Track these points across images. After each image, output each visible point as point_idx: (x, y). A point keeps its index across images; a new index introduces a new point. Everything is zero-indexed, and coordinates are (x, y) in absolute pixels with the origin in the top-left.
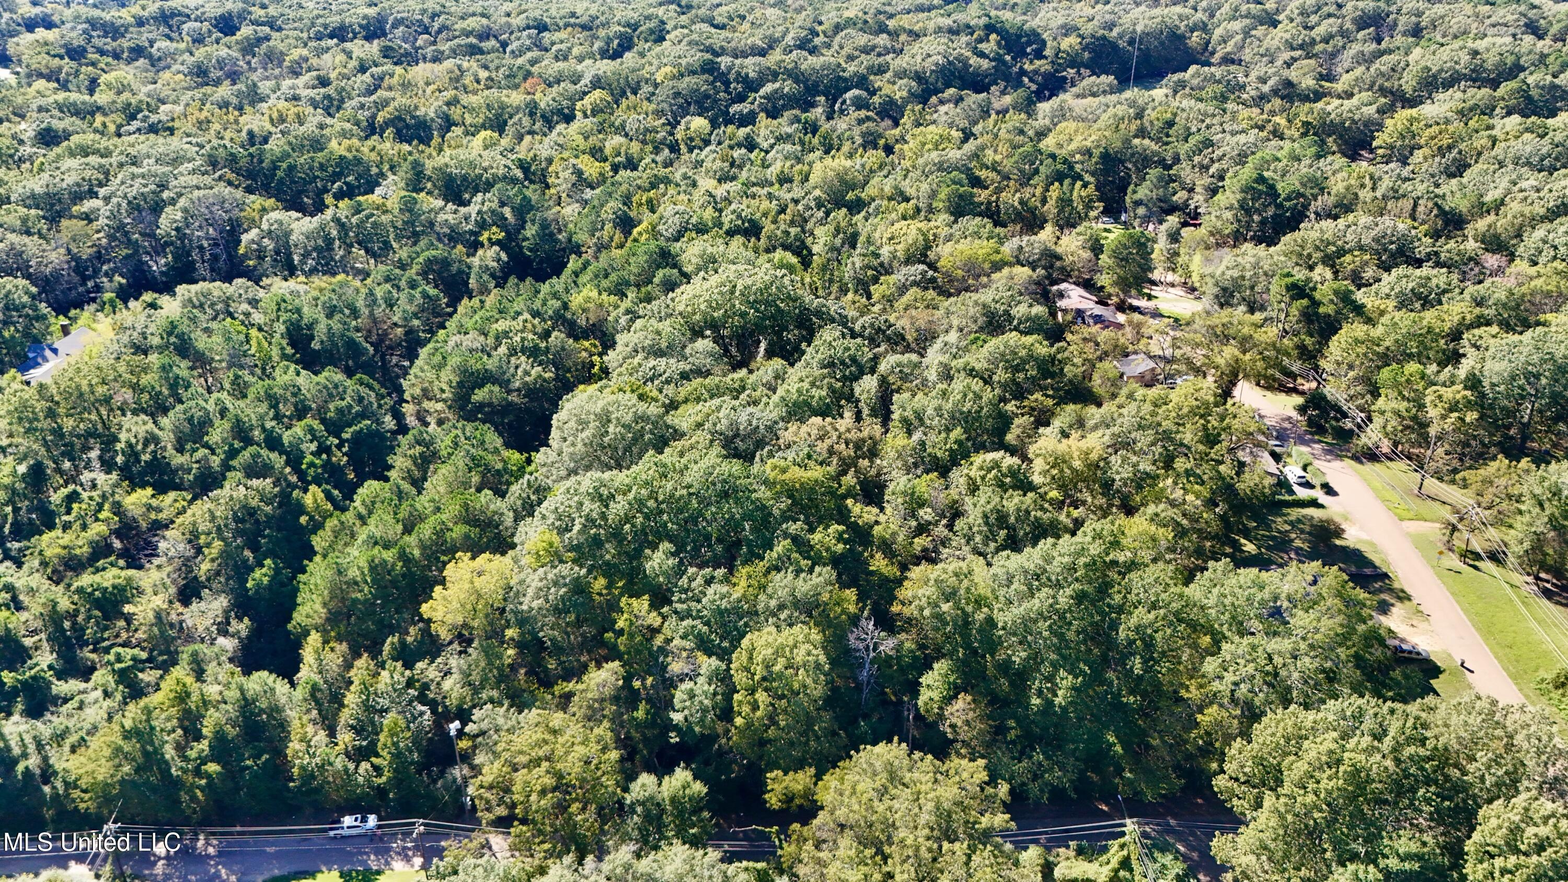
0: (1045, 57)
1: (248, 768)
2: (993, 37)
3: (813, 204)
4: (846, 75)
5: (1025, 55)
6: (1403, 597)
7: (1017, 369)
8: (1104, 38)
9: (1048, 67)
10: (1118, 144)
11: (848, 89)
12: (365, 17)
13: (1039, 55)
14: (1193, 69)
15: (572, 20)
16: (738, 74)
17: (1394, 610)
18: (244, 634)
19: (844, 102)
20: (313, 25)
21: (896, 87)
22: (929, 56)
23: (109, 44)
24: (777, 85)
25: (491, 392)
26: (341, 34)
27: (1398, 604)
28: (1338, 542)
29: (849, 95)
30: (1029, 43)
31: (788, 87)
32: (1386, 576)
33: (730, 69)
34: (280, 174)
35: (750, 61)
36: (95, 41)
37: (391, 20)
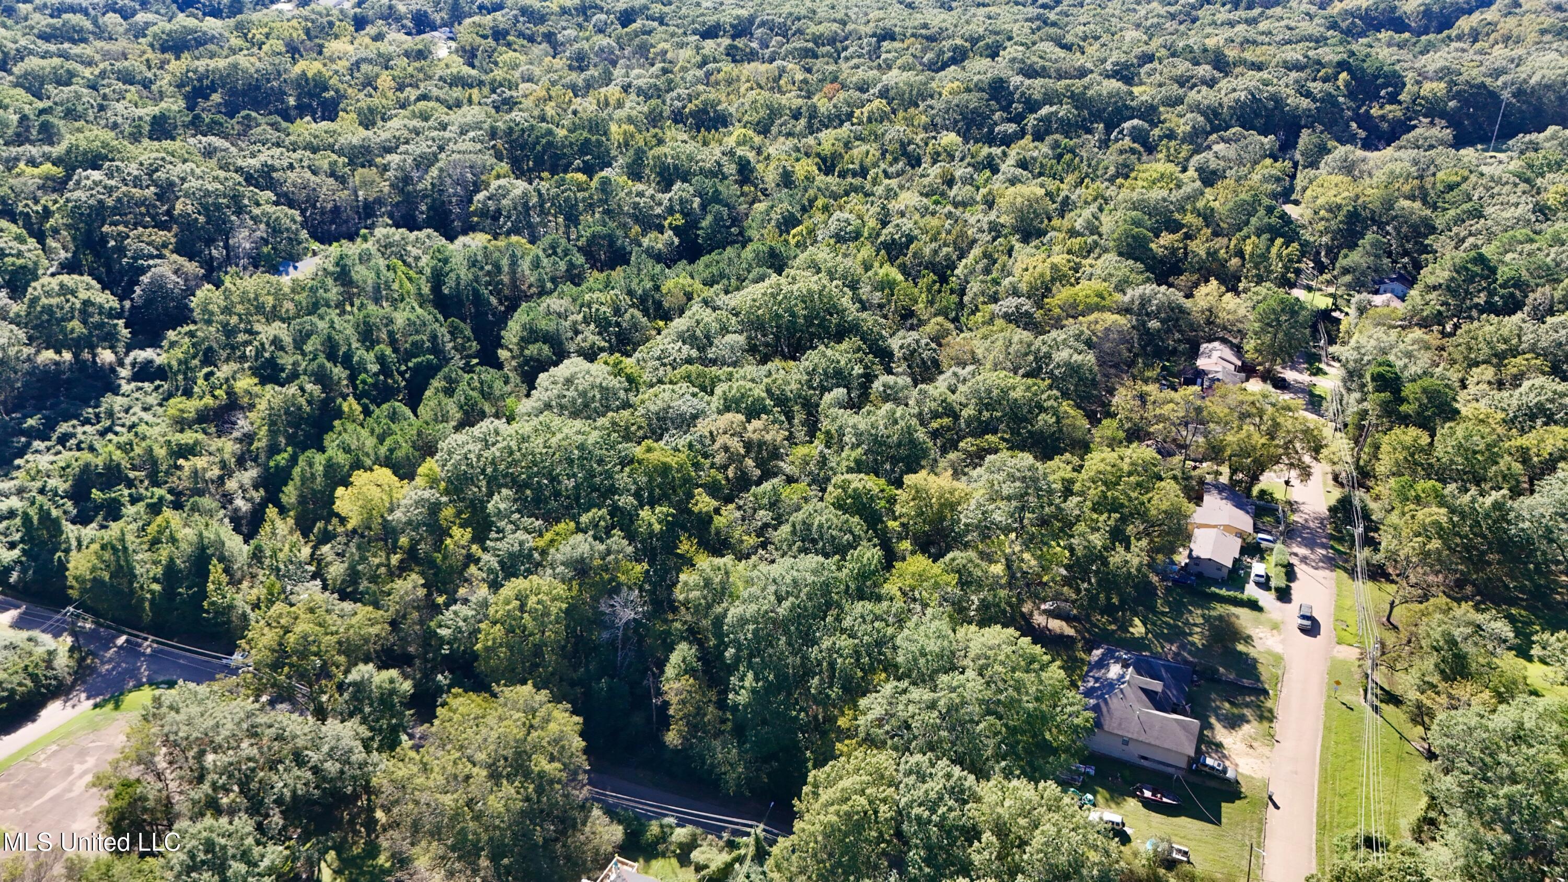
0: (1400, 103)
1: (180, 594)
2: (1344, 76)
3: (986, 227)
4: (1134, 104)
5: (1377, 97)
6: (1267, 716)
7: (987, 407)
8: (1483, 85)
9: (1399, 114)
10: (1376, 205)
11: (1132, 118)
12: (738, 17)
13: (1393, 99)
14: (1551, 129)
15: (923, 32)
16: (1023, 94)
17: (1246, 728)
18: (258, 500)
19: (1121, 132)
20: (693, 22)
21: (1182, 121)
22: (1234, 90)
23: (530, 28)
24: (1054, 108)
25: (540, 350)
26: (710, 33)
27: (1255, 723)
28: (1241, 647)
29: (1127, 125)
30: (1385, 86)
31: (1064, 110)
32: (1265, 692)
33: (1017, 88)
34: (539, 148)
35: (1038, 82)
36: (519, 26)
37: (758, 21)
